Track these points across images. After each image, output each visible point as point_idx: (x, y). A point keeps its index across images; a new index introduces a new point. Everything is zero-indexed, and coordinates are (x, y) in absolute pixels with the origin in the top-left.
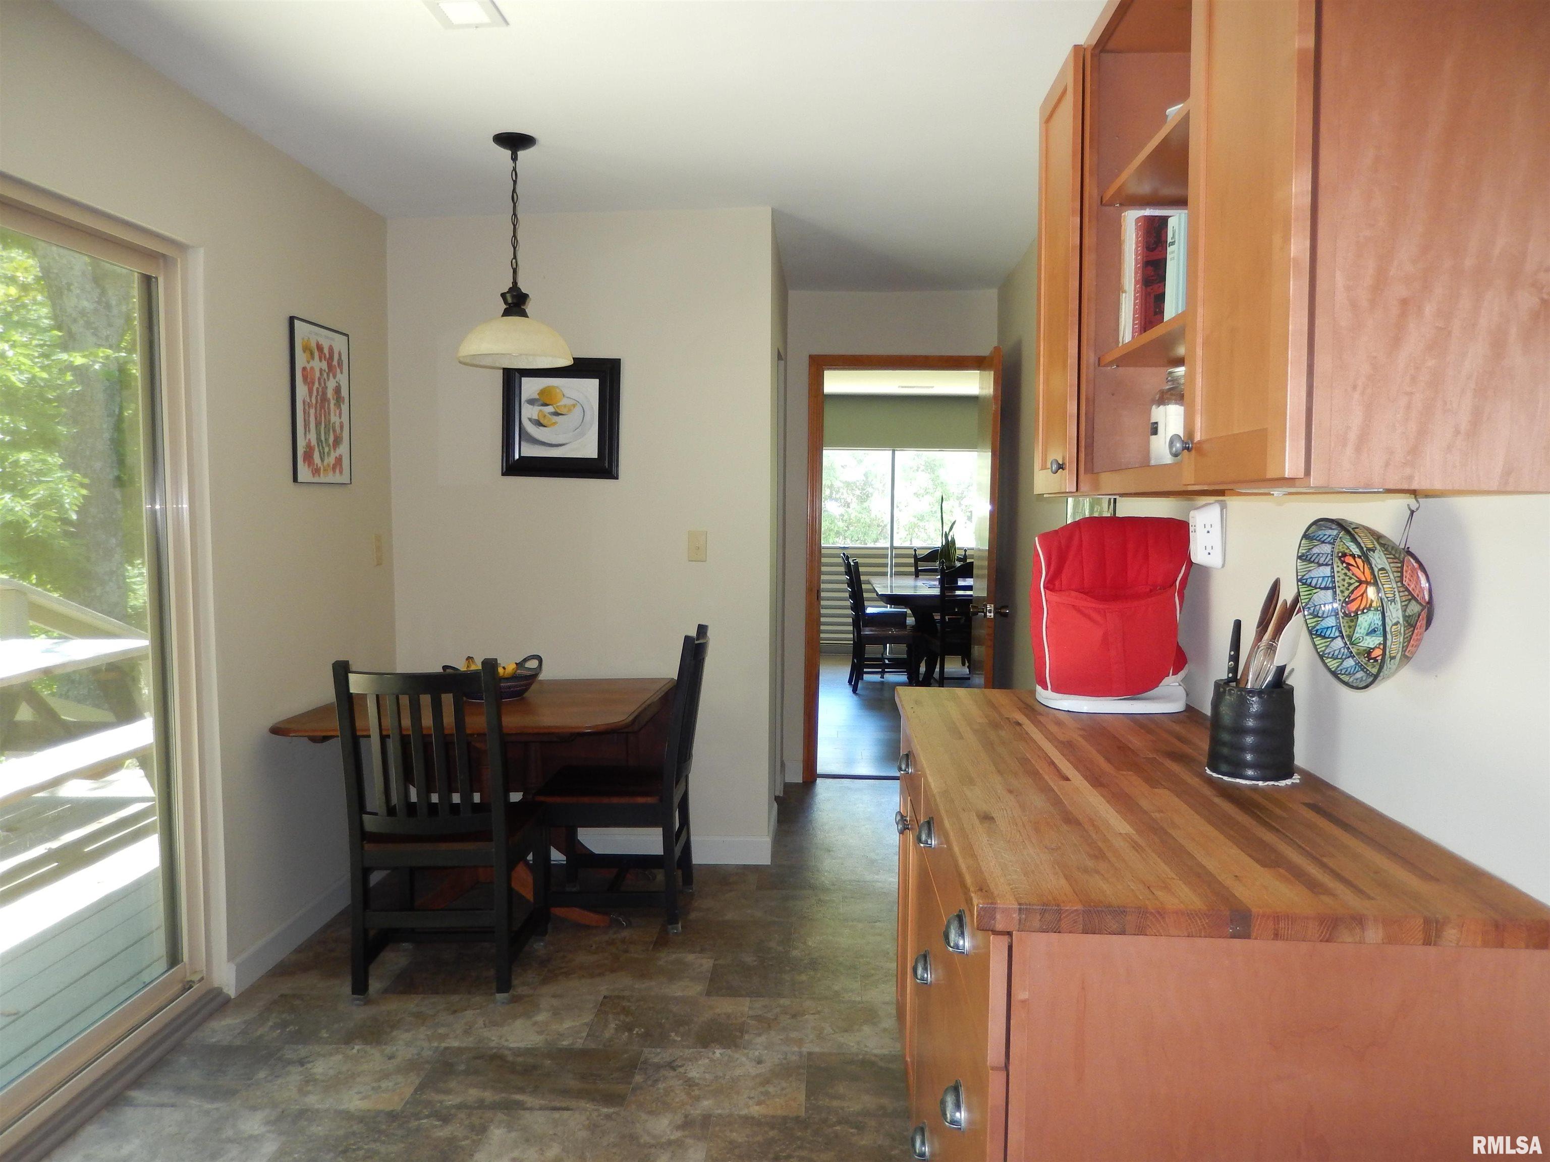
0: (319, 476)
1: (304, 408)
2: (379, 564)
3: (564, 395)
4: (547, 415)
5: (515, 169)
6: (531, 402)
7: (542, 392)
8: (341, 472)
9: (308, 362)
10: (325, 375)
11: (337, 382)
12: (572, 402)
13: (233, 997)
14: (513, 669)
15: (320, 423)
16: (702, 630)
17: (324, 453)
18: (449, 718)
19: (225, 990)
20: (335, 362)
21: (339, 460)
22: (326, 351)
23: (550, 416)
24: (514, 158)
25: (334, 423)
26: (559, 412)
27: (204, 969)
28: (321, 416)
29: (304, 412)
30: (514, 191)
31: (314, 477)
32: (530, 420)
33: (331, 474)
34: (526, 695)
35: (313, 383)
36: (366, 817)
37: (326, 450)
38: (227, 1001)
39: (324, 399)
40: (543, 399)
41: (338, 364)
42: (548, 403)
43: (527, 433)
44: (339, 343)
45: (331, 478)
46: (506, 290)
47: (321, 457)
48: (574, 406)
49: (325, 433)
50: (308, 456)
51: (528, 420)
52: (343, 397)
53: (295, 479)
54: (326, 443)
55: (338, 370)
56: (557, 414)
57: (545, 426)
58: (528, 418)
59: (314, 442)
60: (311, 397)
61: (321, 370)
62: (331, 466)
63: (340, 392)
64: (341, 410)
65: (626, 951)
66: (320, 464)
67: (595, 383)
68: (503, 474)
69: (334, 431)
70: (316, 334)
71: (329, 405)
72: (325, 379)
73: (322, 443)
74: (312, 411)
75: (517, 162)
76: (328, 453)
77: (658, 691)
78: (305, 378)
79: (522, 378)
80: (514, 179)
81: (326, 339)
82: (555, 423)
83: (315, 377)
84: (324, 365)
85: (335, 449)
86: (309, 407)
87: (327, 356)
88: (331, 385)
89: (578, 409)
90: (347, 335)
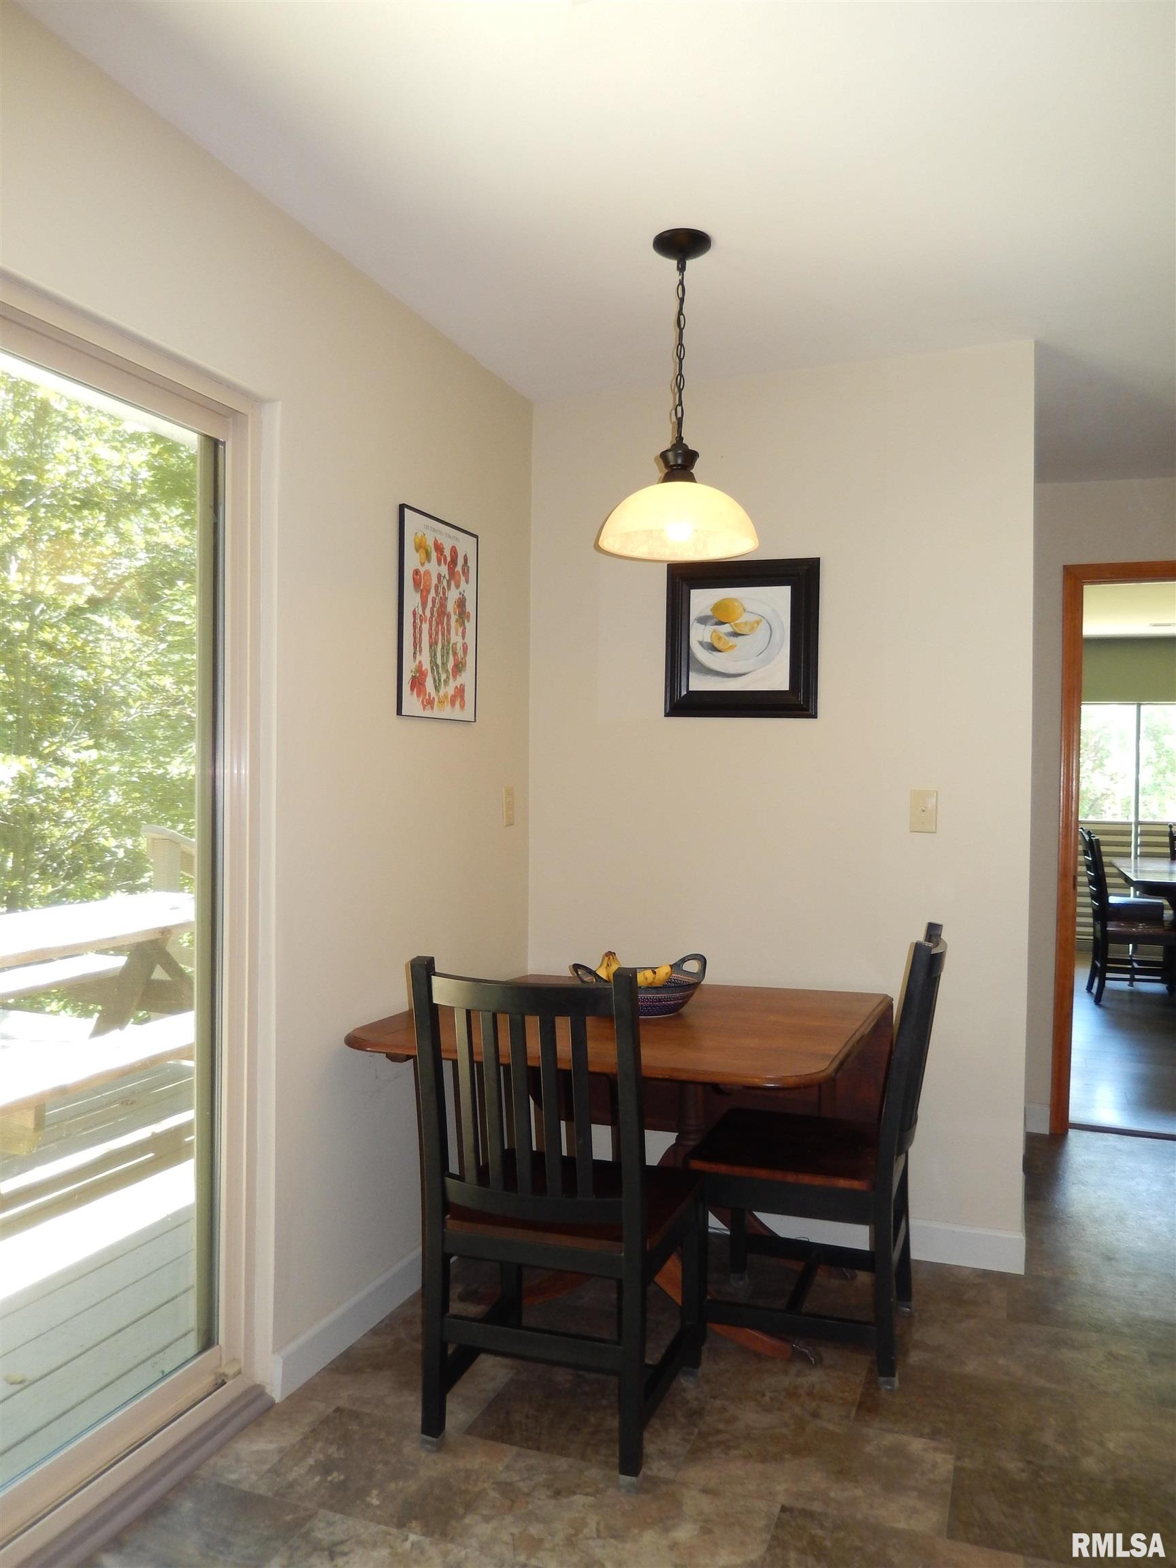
0: (432, 708)
1: (414, 622)
2: (510, 824)
3: (745, 610)
4: (724, 636)
5: (681, 283)
6: (703, 620)
7: (717, 607)
8: (462, 706)
9: (423, 564)
10: (445, 583)
11: (460, 593)
12: (757, 618)
13: (276, 1402)
14: (667, 974)
15: (436, 643)
16: (933, 931)
17: (440, 680)
18: (564, 1046)
19: (268, 1390)
20: (459, 568)
21: (460, 691)
22: (447, 553)
23: (727, 638)
24: (682, 269)
25: (456, 644)
26: (739, 632)
27: (243, 1358)
28: (437, 634)
29: (415, 627)
30: (680, 312)
31: (424, 709)
32: (701, 643)
33: (448, 707)
34: (684, 1010)
35: (428, 591)
36: (449, 1181)
37: (443, 677)
38: (271, 1405)
39: (442, 612)
40: (718, 617)
41: (463, 572)
42: (723, 621)
43: (697, 661)
44: (465, 546)
45: (447, 712)
46: (668, 446)
47: (436, 687)
48: (758, 623)
49: (442, 656)
50: (418, 683)
51: (698, 644)
52: (468, 613)
53: (399, 712)
54: (443, 668)
55: (463, 579)
56: (736, 634)
57: (720, 651)
58: (699, 641)
59: (426, 666)
60: (424, 609)
61: (439, 576)
62: (449, 698)
63: (465, 606)
64: (465, 628)
65: (815, 1415)
66: (433, 694)
67: (786, 590)
68: (667, 715)
69: (455, 654)
70: (434, 530)
71: (449, 620)
72: (444, 588)
73: (437, 668)
74: (425, 627)
75: (685, 273)
76: (445, 681)
77: (868, 1018)
78: (417, 584)
79: (692, 591)
80: (681, 296)
81: (448, 539)
82: (732, 647)
83: (430, 584)
84: (444, 570)
85: (455, 677)
86: (421, 621)
87: (449, 559)
88: (453, 596)
89: (764, 625)
90: (476, 537)
